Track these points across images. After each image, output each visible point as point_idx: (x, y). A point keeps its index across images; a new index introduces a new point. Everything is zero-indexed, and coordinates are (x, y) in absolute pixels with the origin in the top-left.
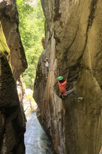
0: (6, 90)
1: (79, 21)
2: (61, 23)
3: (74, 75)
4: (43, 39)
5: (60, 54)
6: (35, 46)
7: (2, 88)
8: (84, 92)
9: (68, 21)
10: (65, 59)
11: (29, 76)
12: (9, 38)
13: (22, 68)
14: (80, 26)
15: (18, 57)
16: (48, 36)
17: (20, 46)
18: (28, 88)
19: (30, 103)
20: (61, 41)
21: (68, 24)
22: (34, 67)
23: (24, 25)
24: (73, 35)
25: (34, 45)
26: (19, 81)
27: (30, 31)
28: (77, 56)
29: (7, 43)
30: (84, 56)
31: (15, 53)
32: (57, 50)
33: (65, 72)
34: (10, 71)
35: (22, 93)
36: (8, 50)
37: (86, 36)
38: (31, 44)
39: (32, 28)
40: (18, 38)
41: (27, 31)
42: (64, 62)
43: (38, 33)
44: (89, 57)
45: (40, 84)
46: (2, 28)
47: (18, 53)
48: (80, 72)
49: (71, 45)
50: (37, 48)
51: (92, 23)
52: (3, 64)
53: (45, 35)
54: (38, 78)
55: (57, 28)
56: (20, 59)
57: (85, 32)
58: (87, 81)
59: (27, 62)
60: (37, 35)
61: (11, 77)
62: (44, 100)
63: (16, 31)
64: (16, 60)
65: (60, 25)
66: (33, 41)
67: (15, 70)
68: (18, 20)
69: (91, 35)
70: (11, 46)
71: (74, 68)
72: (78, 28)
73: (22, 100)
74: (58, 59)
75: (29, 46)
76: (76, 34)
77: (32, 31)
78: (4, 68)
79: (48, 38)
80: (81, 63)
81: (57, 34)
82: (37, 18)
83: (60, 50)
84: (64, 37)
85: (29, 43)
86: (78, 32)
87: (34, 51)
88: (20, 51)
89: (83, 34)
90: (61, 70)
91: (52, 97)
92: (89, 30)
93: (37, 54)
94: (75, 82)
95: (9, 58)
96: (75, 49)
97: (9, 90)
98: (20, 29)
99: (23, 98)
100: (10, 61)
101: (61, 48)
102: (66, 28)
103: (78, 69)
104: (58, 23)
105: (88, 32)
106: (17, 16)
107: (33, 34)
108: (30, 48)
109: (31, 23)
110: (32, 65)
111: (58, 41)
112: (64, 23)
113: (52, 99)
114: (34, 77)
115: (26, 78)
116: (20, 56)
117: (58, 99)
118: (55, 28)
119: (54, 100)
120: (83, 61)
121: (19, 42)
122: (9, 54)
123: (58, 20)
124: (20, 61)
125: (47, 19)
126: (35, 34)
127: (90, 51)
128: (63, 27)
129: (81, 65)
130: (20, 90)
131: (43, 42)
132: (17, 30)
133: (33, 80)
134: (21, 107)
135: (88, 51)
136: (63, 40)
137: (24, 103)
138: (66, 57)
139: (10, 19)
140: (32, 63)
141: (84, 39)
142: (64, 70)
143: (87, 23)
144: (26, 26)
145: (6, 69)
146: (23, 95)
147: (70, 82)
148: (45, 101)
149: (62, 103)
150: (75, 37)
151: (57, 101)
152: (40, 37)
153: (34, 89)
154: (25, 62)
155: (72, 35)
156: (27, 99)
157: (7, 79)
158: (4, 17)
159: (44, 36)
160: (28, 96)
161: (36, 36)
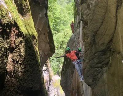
0: (29, 73)
1: (107, 2)
2: (89, 6)
3: (104, 60)
4: (72, 24)
5: (88, 37)
6: (64, 31)
7: (25, 70)
8: (116, 80)
9: (95, 3)
10: (93, 42)
11: (57, 61)
12: (37, 22)
13: (49, 52)
14: (108, 8)
15: (46, 41)
16: (77, 20)
17: (48, 31)
18: (56, 74)
19: (57, 91)
20: (89, 23)
21: (95, 6)
22: (62, 52)
23: (54, 10)
24: (102, 17)
25: (63, 29)
26: (47, 66)
27: (60, 16)
28: (107, 39)
29: (35, 27)
30: (114, 40)
31: (43, 37)
32: (84, 33)
33: (94, 56)
34: (34, 53)
35: (49, 79)
36: (36, 34)
37: (115, 17)
38: (60, 29)
39: (62, 13)
40: (47, 23)
41: (56, 16)
42: (92, 46)
43: (68, 18)
44: (119, 40)
45: (68, 70)
46: (31, 13)
47: (46, 37)
48: (110, 57)
49: (100, 27)
50: (66, 33)
51: (121, 3)
52: (27, 46)
53: (75, 19)
54: (66, 63)
55: (84, 11)
56: (48, 43)
57: (114, 14)
58: (119, 67)
59: (55, 47)
60: (67, 19)
61: (35, 60)
62: (71, 88)
63: (44, 16)
64: (43, 45)
65: (88, 7)
66: (62, 26)
67: (42, 55)
68: (47, 5)
69: (121, 16)
70: (39, 31)
71: (104, 52)
72: (107, 10)
73: (48, 87)
74: (86, 43)
75: (58, 31)
76: (105, 15)
77: (61, 16)
78: (29, 50)
79: (77, 22)
80: (112, 47)
81: (84, 16)
82: (68, 3)
83: (88, 33)
84: (92, 20)
85: (59, 28)
86: (106, 14)
87: (63, 35)
88: (48, 36)
89: (112, 16)
90: (90, 54)
91: (81, 84)
92: (119, 11)
93: (66, 39)
94: (105, 68)
95: (36, 41)
96: (104, 32)
97: (32, 72)
98: (49, 13)
99: (50, 85)
100: (37, 45)
101: (89, 31)
102: (94, 10)
103: (109, 53)
104: (85, 5)
105: (117, 13)
106: (46, 2)
107: (62, 18)
108: (59, 32)
109: (61, 8)
110: (61, 50)
111: (86, 24)
112: (92, 5)
113: (80, 87)
114: (62, 63)
115: (54, 63)
116: (48, 40)
117: (88, 87)
118: (83, 11)
119: (83, 88)
120: (113, 45)
121: (47, 26)
122: (37, 38)
123: (86, 2)
124: (48, 45)
125: (76, 3)
126: (64, 19)
127: (121, 33)
128: (90, 10)
129: (112, 49)
130: (47, 76)
131: (72, 26)
132: (46, 14)
133: (61, 66)
134: (45, 93)
135: (118, 34)
136: (91, 23)
137: (51, 91)
138: (95, 40)
139: (39, 5)
140: (60, 48)
141: (114, 20)
142: (93, 54)
143: (115, 4)
144: (56, 11)
145: (30, 51)
146: (50, 82)
147: (99, 69)
148: (73, 89)
149: (91, 93)
150: (104, 19)
151: (86, 89)
152: (69, 22)
153: (62, 75)
154: (53, 46)
155: (100, 17)
156: (54, 86)
157: (31, 61)
158: (33, 3)
159: (73, 20)
160: (55, 83)
161: (66, 21)
